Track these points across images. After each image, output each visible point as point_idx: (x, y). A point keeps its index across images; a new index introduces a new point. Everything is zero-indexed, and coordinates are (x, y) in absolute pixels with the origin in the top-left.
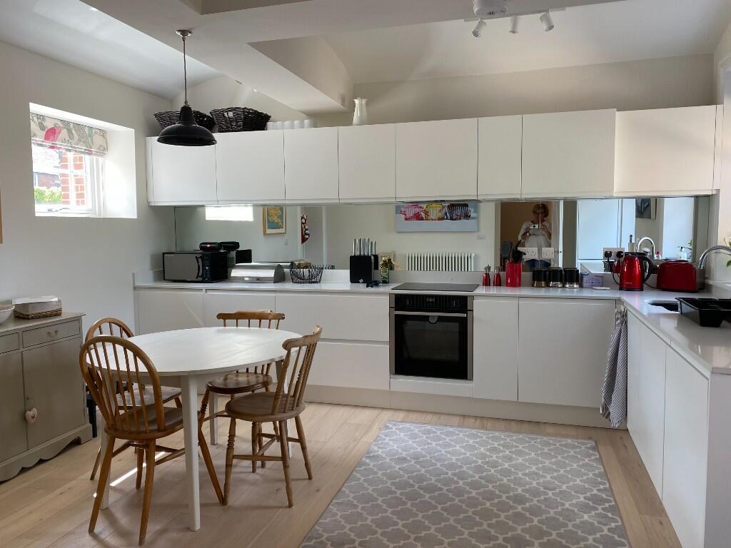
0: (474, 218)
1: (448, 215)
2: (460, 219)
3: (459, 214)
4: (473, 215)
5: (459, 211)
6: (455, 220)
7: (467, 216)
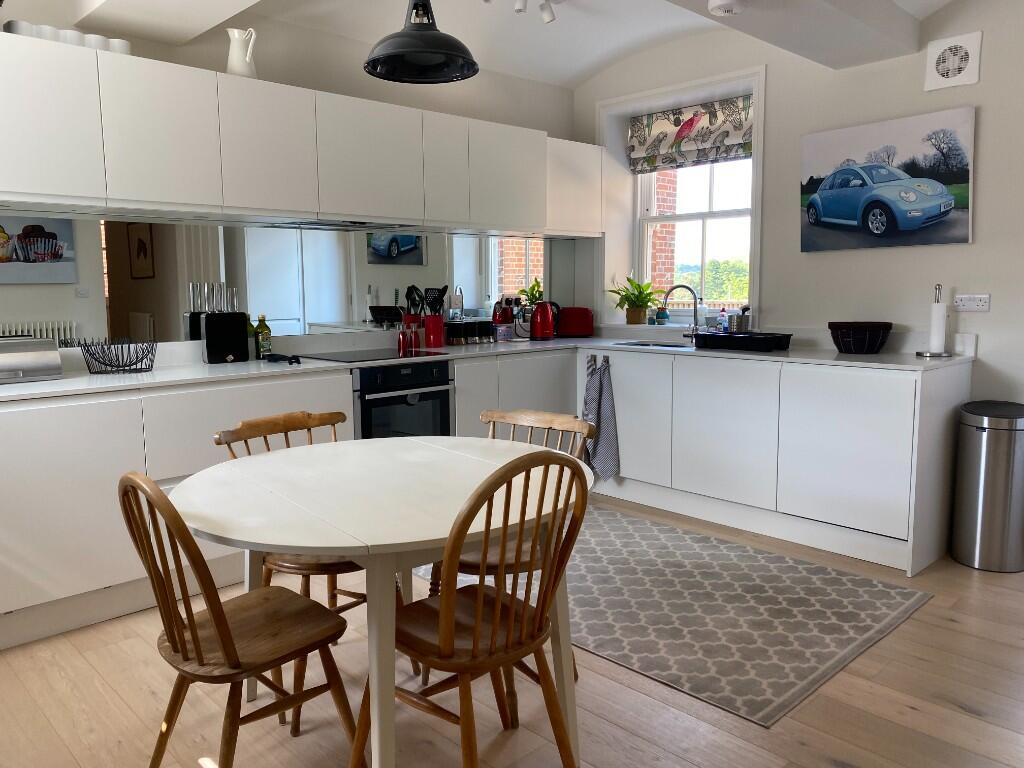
0: (68, 260)
1: (19, 252)
2: (43, 260)
3: (41, 251)
4: (66, 253)
5: (40, 246)
6: (34, 261)
7: (56, 256)
